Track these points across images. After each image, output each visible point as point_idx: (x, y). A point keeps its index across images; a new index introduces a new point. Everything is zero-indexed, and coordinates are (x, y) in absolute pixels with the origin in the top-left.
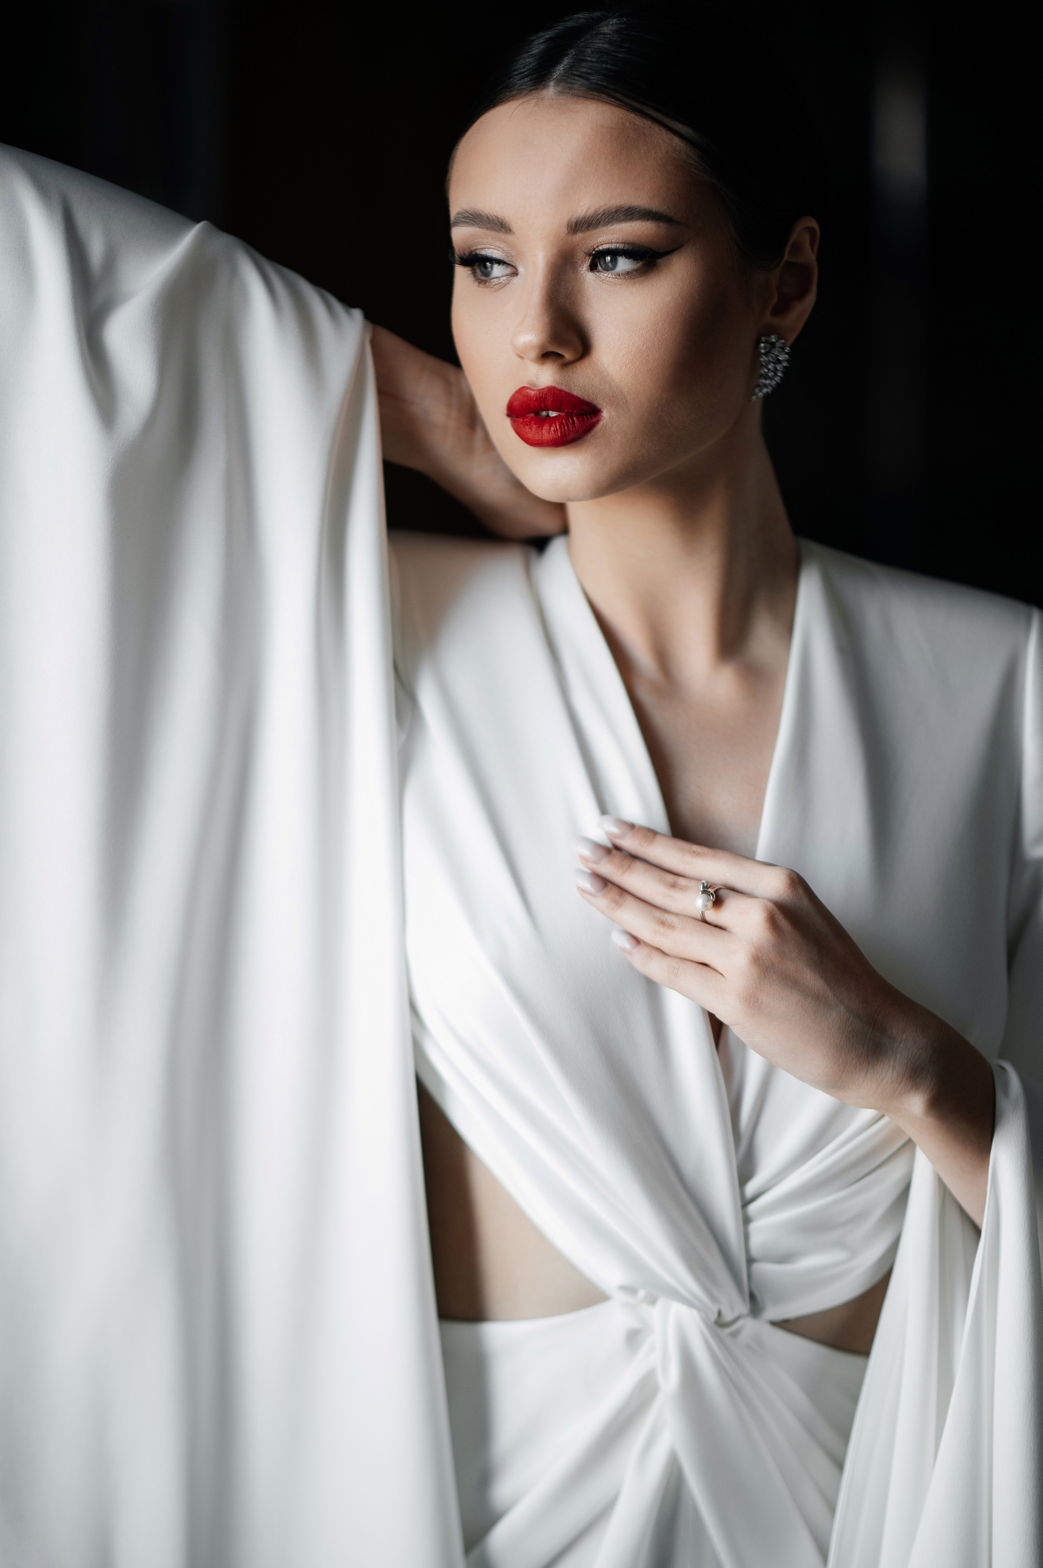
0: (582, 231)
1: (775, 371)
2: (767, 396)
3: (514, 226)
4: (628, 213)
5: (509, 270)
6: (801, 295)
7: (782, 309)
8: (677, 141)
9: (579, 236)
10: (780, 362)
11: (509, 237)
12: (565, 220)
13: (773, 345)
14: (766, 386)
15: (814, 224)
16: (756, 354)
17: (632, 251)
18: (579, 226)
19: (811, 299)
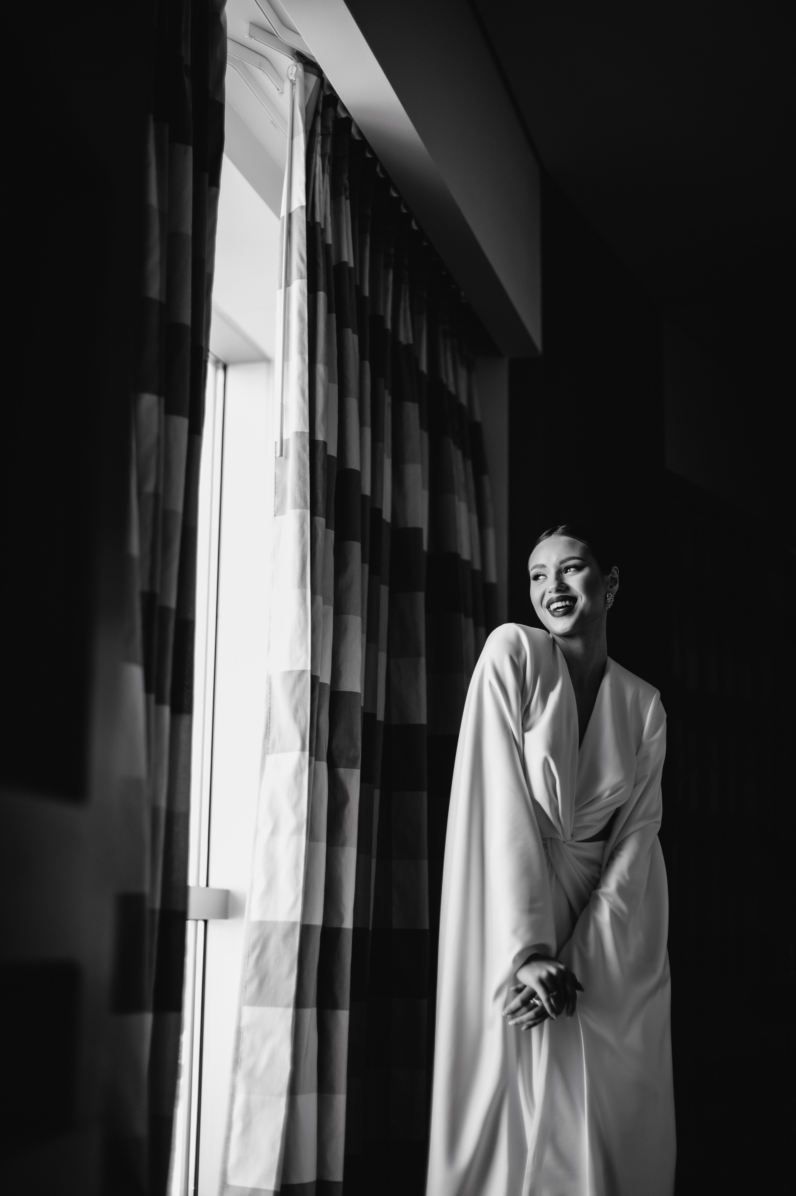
0: (563, 563)
1: (611, 602)
2: (609, 608)
3: (546, 565)
4: (574, 558)
5: (544, 577)
6: (615, 584)
7: (611, 587)
8: (584, 544)
9: (562, 565)
10: (612, 600)
11: (545, 569)
12: (559, 561)
13: (610, 596)
14: (609, 606)
15: (617, 568)
16: (606, 598)
17: (574, 566)
18: (562, 562)
19: (617, 585)
